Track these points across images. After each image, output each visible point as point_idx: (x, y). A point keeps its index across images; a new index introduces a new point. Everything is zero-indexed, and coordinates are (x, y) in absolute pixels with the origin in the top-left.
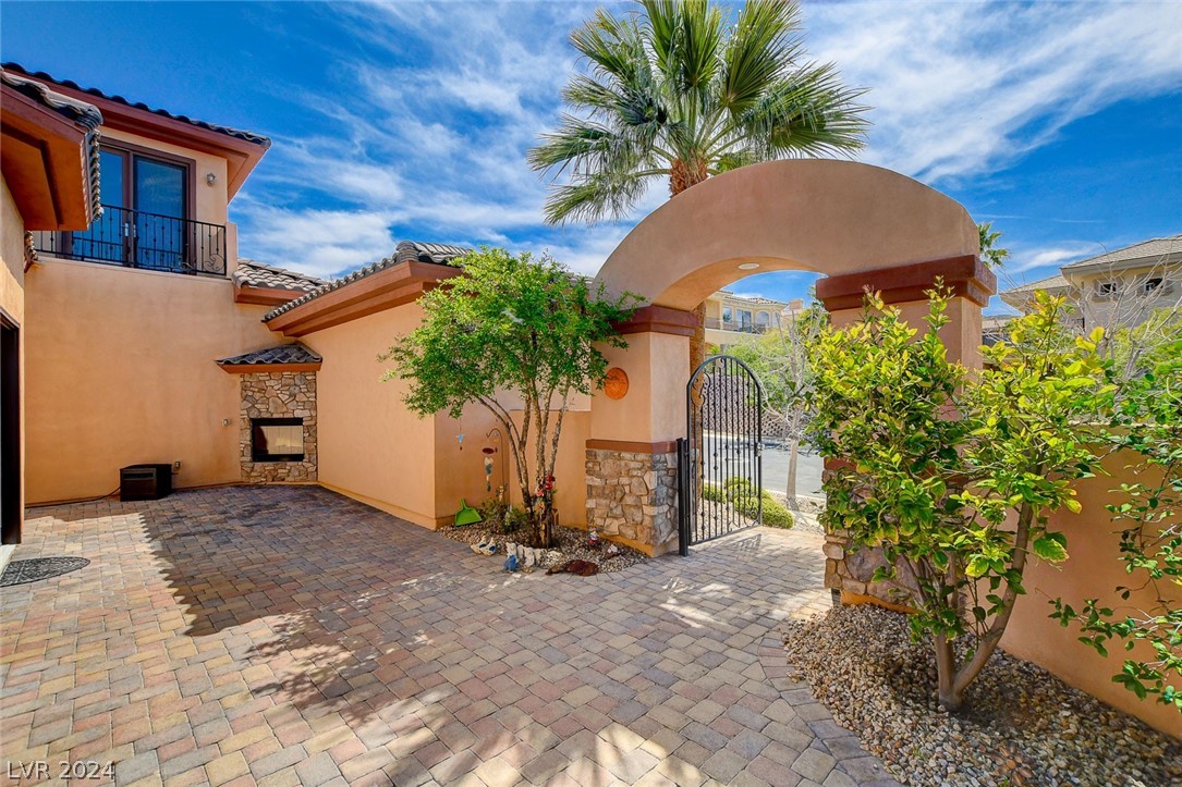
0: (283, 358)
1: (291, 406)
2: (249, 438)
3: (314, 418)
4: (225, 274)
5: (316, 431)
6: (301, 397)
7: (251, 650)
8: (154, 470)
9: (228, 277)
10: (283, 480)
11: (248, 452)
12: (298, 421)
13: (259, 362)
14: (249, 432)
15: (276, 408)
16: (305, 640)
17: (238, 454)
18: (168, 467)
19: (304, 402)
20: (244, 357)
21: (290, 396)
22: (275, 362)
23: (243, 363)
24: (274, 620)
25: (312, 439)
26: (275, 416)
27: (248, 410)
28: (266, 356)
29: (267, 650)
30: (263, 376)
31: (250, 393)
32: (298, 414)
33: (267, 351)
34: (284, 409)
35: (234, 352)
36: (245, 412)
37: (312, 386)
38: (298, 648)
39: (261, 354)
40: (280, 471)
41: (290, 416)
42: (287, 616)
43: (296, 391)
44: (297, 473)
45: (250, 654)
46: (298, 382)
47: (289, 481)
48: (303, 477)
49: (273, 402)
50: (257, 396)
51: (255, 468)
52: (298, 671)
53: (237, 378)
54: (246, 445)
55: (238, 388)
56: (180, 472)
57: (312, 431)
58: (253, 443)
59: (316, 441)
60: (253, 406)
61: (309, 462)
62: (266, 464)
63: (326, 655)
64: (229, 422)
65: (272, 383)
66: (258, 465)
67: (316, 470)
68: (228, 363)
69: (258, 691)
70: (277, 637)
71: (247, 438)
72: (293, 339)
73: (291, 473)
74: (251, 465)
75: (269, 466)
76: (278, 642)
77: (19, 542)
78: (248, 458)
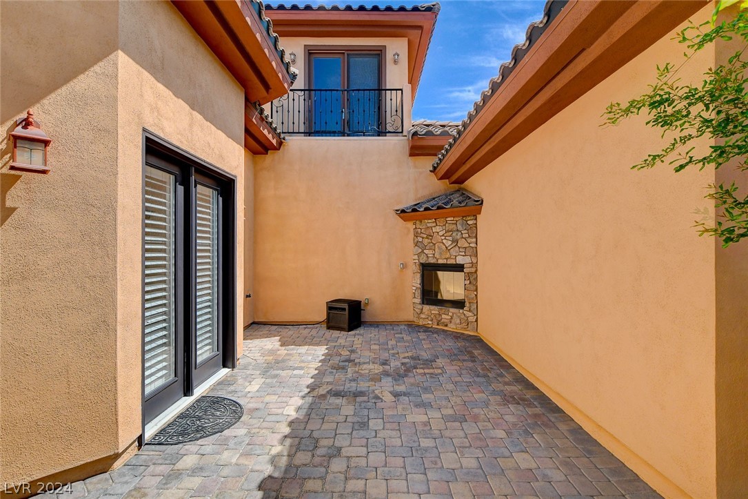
0: (446, 204)
1: (453, 252)
2: (419, 281)
3: (474, 265)
4: (402, 132)
5: (476, 279)
6: (462, 243)
8: (346, 306)
9: (405, 133)
10: (446, 326)
11: (418, 294)
12: (459, 268)
13: (427, 209)
14: (419, 276)
15: (441, 254)
17: (411, 296)
18: (359, 303)
19: (465, 248)
20: (416, 205)
21: (453, 241)
22: (439, 208)
23: (414, 210)
25: (473, 288)
26: (440, 261)
27: (419, 255)
28: (432, 203)
30: (430, 223)
31: (420, 239)
32: (460, 260)
33: (434, 199)
34: (448, 256)
35: (407, 203)
36: (416, 257)
37: (473, 231)
39: (429, 201)
40: (443, 316)
41: (451, 262)
43: (458, 237)
44: (458, 321)
46: (460, 227)
47: (451, 327)
48: (464, 325)
49: (439, 247)
50: (426, 241)
51: (424, 311)
53: (410, 225)
54: (417, 288)
55: (411, 235)
56: (369, 307)
57: (472, 279)
58: (423, 286)
59: (476, 290)
60: (422, 252)
61: (470, 311)
62: (432, 307)
64: (404, 266)
65: (438, 229)
66: (426, 308)
67: (477, 321)
68: (403, 211)
71: (417, 281)
72: (456, 186)
73: (453, 320)
74: (420, 307)
75: (435, 310)
77: (233, 367)
78: (418, 300)
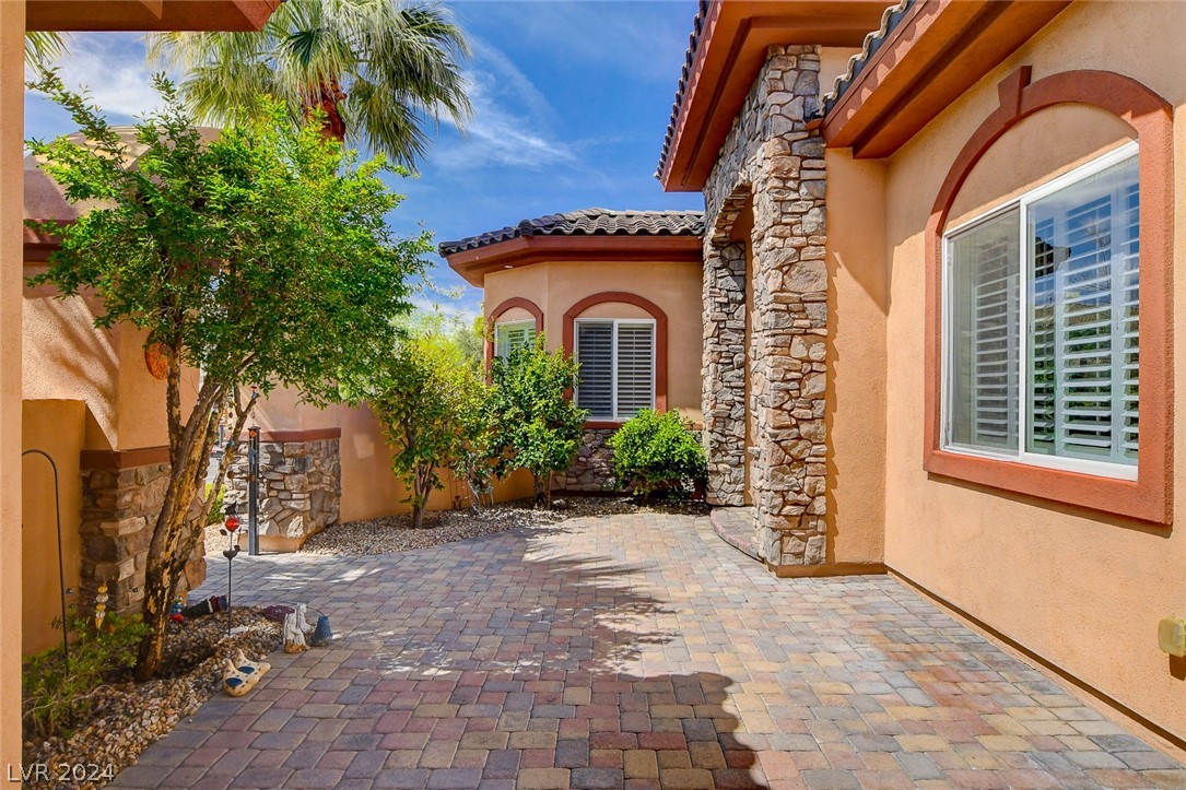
7: (669, 641)
16: (620, 638)
24: (635, 669)
29: (655, 638)
38: (629, 632)
42: (618, 670)
45: (670, 638)
52: (640, 617)
63: (614, 621)
69: (672, 612)
70: (641, 646)
76: (642, 641)
